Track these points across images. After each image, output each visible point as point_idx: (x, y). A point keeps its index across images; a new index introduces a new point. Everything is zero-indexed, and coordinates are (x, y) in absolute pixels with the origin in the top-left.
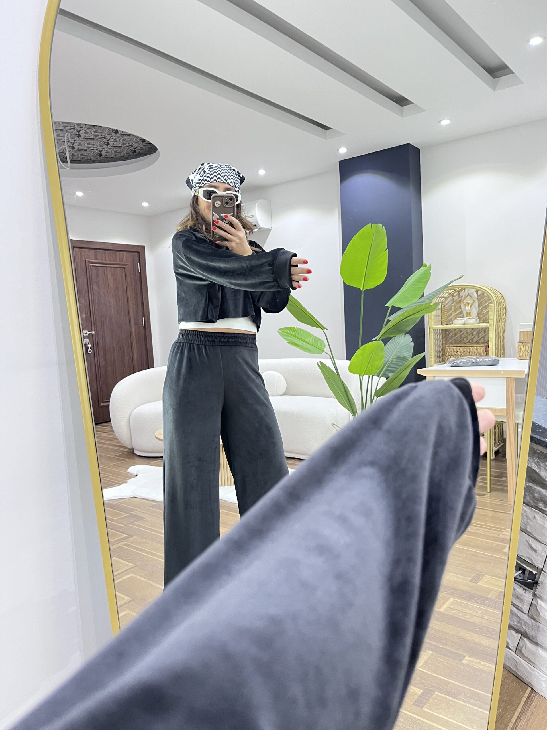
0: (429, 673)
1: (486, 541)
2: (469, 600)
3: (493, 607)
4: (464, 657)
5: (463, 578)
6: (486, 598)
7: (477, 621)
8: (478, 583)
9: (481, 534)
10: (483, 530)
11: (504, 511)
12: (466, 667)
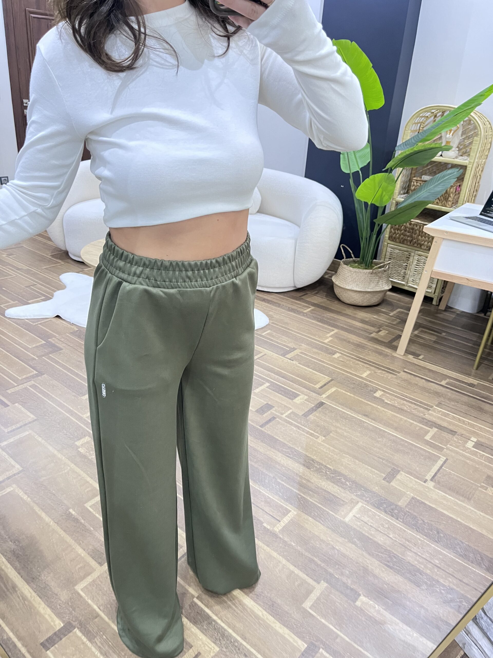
0: (318, 617)
1: (409, 422)
2: (379, 508)
3: (401, 520)
4: (359, 595)
5: (378, 474)
6: (396, 506)
7: (381, 540)
8: (391, 482)
9: (406, 411)
10: (410, 406)
11: (436, 380)
12: (359, 612)
